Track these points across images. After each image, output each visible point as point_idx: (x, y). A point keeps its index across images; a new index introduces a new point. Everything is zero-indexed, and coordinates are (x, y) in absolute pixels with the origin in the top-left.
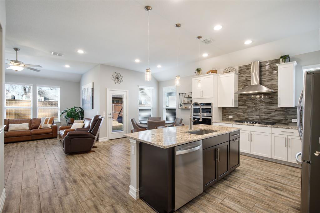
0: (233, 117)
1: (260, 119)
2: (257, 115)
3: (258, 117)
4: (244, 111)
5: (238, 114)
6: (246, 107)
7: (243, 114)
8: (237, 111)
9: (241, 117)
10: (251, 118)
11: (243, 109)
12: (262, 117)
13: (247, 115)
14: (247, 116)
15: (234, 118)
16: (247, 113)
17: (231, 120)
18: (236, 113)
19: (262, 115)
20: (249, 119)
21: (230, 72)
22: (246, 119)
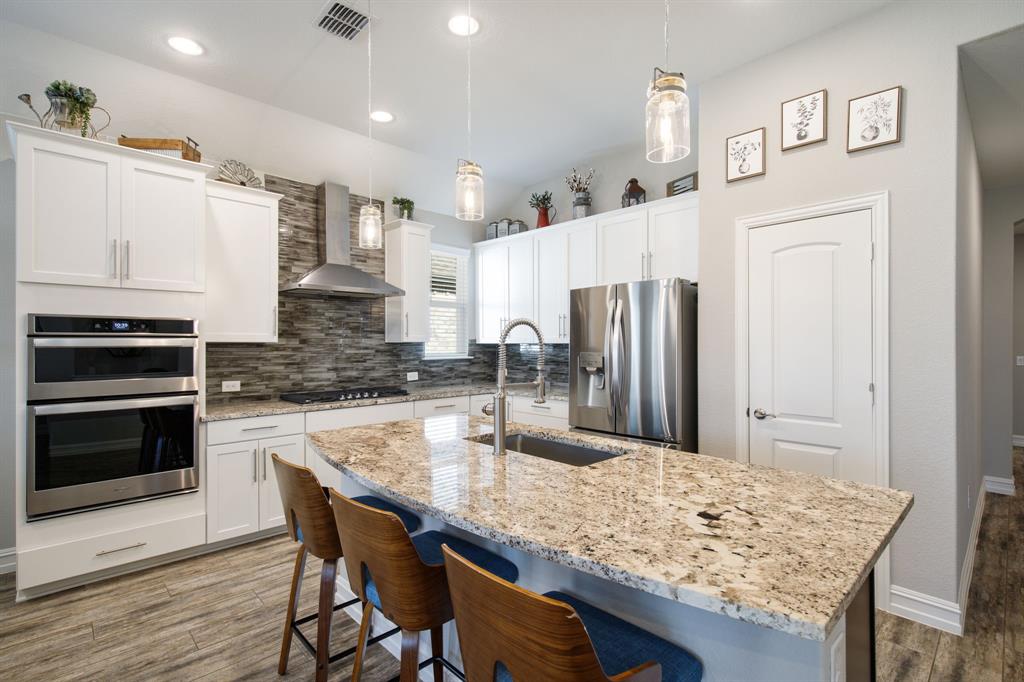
0: (242, 385)
1: (340, 382)
2: (329, 370)
3: (332, 375)
4: (286, 357)
5: (262, 368)
6: (295, 343)
7: (282, 367)
8: (259, 359)
9: (277, 383)
10: (312, 380)
11: (284, 349)
12: (343, 374)
13: (298, 372)
14: (300, 376)
15: (245, 389)
16: (300, 366)
17: (231, 399)
18: (256, 368)
19: (344, 369)
20: (305, 384)
21: (243, 184)
22: (297, 388)
